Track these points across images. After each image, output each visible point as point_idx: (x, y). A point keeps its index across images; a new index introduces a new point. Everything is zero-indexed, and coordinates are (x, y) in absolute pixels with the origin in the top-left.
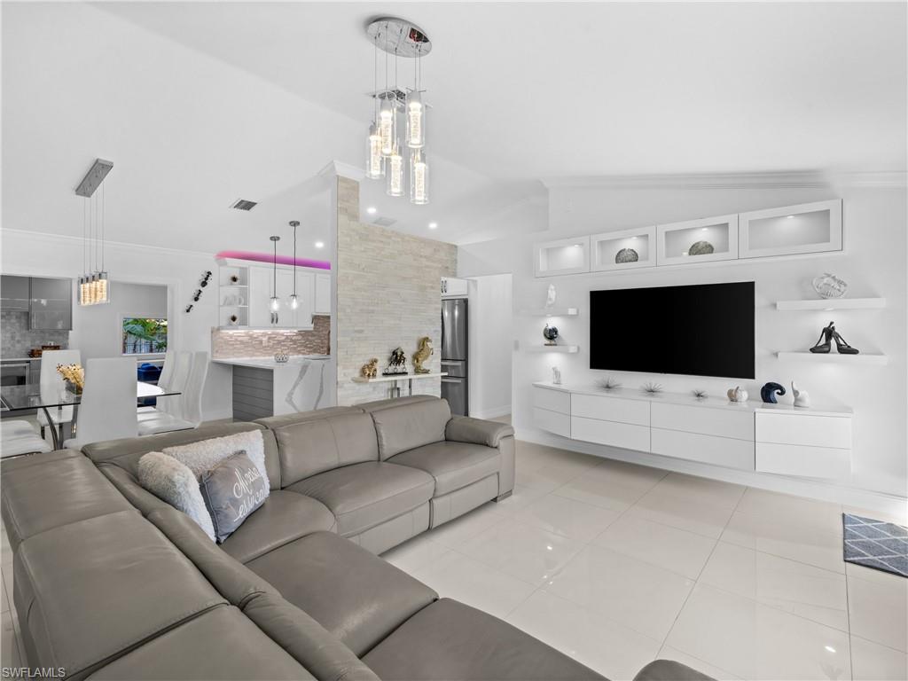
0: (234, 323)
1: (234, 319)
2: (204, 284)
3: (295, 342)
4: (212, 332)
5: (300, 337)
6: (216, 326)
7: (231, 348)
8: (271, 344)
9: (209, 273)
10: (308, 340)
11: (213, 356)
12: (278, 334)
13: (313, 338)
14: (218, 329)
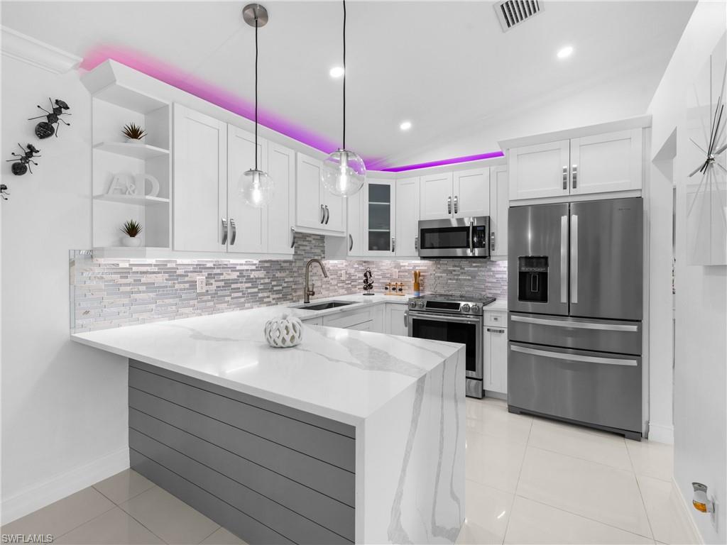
0: (135, 240)
1: (132, 230)
2: (45, 130)
3: (254, 282)
4: (72, 263)
5: (261, 274)
6: (84, 248)
7: (126, 301)
8: (213, 288)
9: (61, 107)
10: (274, 278)
11: (73, 326)
12: (225, 267)
13: (283, 274)
14: (91, 255)
